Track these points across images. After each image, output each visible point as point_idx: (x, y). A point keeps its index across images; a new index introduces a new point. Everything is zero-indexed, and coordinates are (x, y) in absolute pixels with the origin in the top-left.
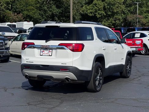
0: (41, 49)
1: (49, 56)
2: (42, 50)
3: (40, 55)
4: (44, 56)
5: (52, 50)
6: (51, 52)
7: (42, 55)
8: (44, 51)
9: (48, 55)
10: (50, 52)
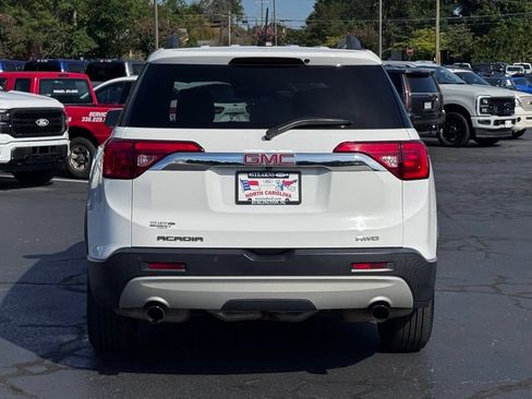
0: (237, 174)
1: (288, 203)
2: (243, 177)
3: (238, 202)
4: (262, 203)
5: (300, 174)
6: (296, 184)
7: (249, 203)
8: (256, 183)
9: (283, 199)
10: (288, 184)
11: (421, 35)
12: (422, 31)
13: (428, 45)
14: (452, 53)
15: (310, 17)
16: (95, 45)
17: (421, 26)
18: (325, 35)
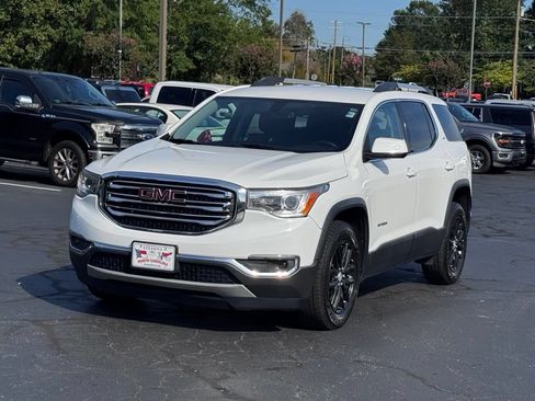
11: (496, 67)
12: (496, 64)
13: (502, 78)
14: (526, 86)
15: (380, 45)
16: (192, 67)
17: (495, 58)
18: (399, 64)
